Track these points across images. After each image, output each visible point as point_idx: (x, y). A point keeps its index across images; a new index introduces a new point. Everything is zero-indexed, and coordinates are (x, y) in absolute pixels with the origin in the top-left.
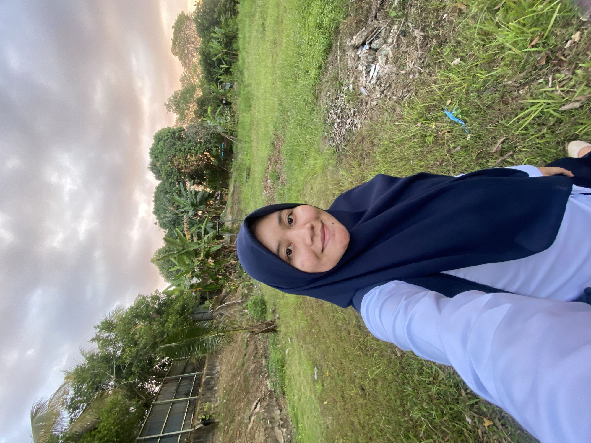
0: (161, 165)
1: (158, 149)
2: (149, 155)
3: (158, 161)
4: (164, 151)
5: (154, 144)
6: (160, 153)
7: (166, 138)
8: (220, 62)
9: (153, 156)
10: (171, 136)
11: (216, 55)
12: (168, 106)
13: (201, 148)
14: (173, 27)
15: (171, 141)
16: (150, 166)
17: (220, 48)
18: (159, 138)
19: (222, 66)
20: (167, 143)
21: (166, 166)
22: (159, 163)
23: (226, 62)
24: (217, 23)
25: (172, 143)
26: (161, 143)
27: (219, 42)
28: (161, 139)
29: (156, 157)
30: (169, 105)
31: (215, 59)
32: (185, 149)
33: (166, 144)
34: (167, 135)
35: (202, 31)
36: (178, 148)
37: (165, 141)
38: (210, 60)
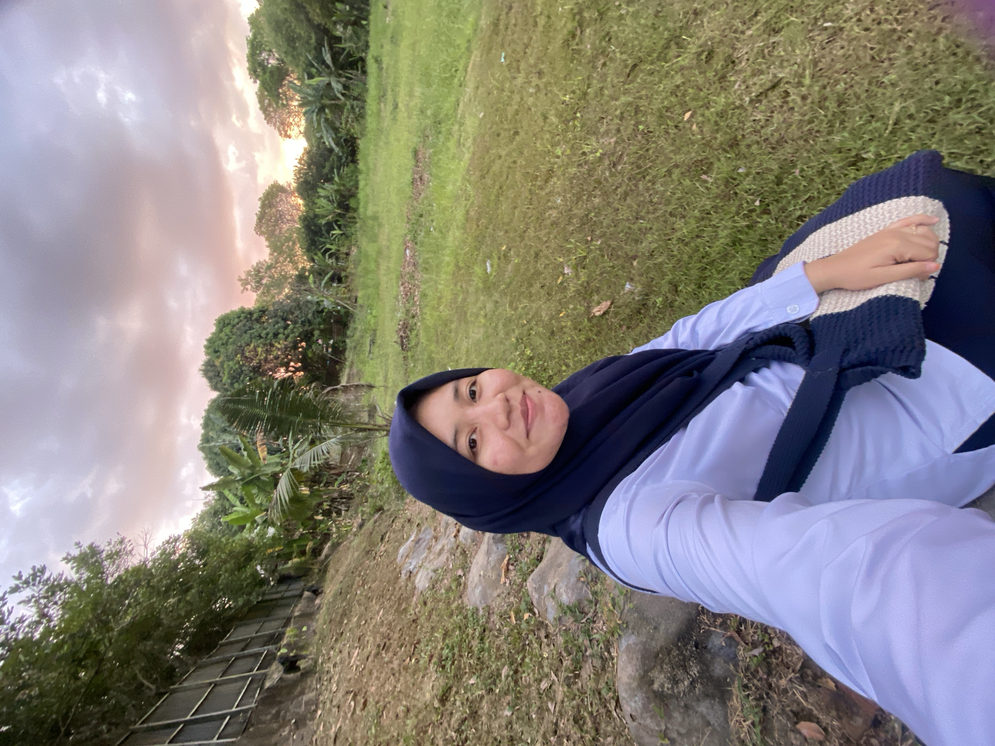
0: (222, 364)
1: (221, 339)
2: (204, 349)
3: (218, 357)
4: (231, 340)
5: (214, 334)
6: (223, 344)
7: (236, 320)
8: (330, 226)
9: (211, 350)
10: (246, 317)
11: (324, 217)
12: (245, 283)
13: (295, 330)
14: (260, 199)
15: (244, 325)
16: (203, 368)
17: (330, 207)
18: (224, 323)
19: (334, 232)
20: (238, 329)
21: (231, 363)
22: (220, 360)
23: (339, 227)
24: (329, 180)
25: (247, 328)
26: (227, 330)
27: (329, 200)
28: (228, 324)
29: (216, 352)
30: (246, 280)
31: (323, 222)
32: (267, 334)
33: (235, 330)
34: (239, 317)
35: (306, 190)
36: (256, 334)
37: (234, 326)
38: (315, 225)
